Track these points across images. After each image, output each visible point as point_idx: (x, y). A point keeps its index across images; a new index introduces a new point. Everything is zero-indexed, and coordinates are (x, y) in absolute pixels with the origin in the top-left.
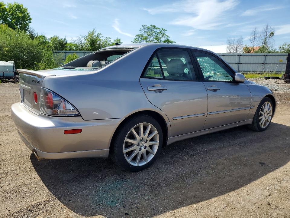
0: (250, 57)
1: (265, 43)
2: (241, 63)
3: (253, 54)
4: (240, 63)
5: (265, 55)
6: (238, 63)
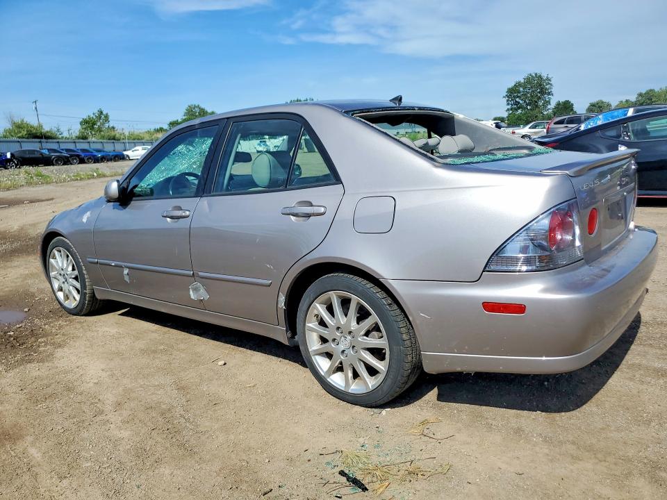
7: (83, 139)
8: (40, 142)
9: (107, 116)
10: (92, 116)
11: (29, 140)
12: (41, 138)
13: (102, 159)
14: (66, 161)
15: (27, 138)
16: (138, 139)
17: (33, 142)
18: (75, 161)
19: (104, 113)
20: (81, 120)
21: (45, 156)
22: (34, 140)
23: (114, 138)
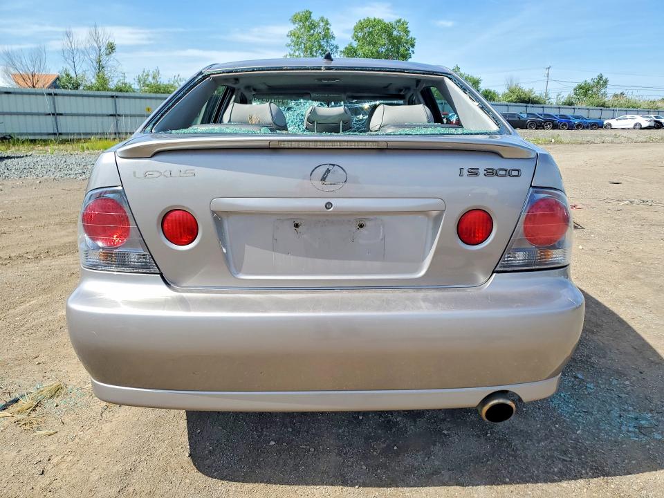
0: (79, 99)
1: (100, 67)
2: (61, 114)
3: (85, 93)
4: (57, 114)
5: (112, 97)
6: (53, 114)
7: (569, 105)
8: (526, 106)
9: (606, 82)
10: (589, 81)
11: (517, 104)
12: (528, 103)
13: (579, 126)
14: (540, 126)
15: (516, 102)
16: (634, 107)
17: (520, 106)
18: (548, 126)
19: (604, 78)
20: (576, 85)
21: (522, 119)
22: (521, 104)
23: (603, 105)
